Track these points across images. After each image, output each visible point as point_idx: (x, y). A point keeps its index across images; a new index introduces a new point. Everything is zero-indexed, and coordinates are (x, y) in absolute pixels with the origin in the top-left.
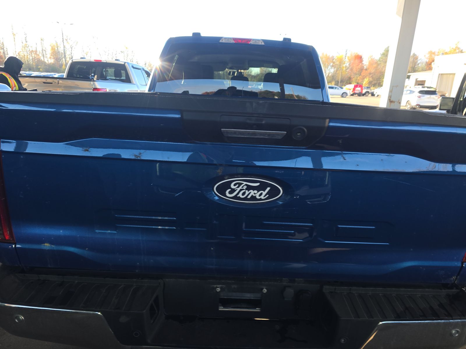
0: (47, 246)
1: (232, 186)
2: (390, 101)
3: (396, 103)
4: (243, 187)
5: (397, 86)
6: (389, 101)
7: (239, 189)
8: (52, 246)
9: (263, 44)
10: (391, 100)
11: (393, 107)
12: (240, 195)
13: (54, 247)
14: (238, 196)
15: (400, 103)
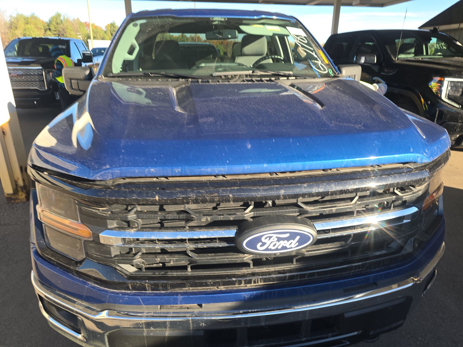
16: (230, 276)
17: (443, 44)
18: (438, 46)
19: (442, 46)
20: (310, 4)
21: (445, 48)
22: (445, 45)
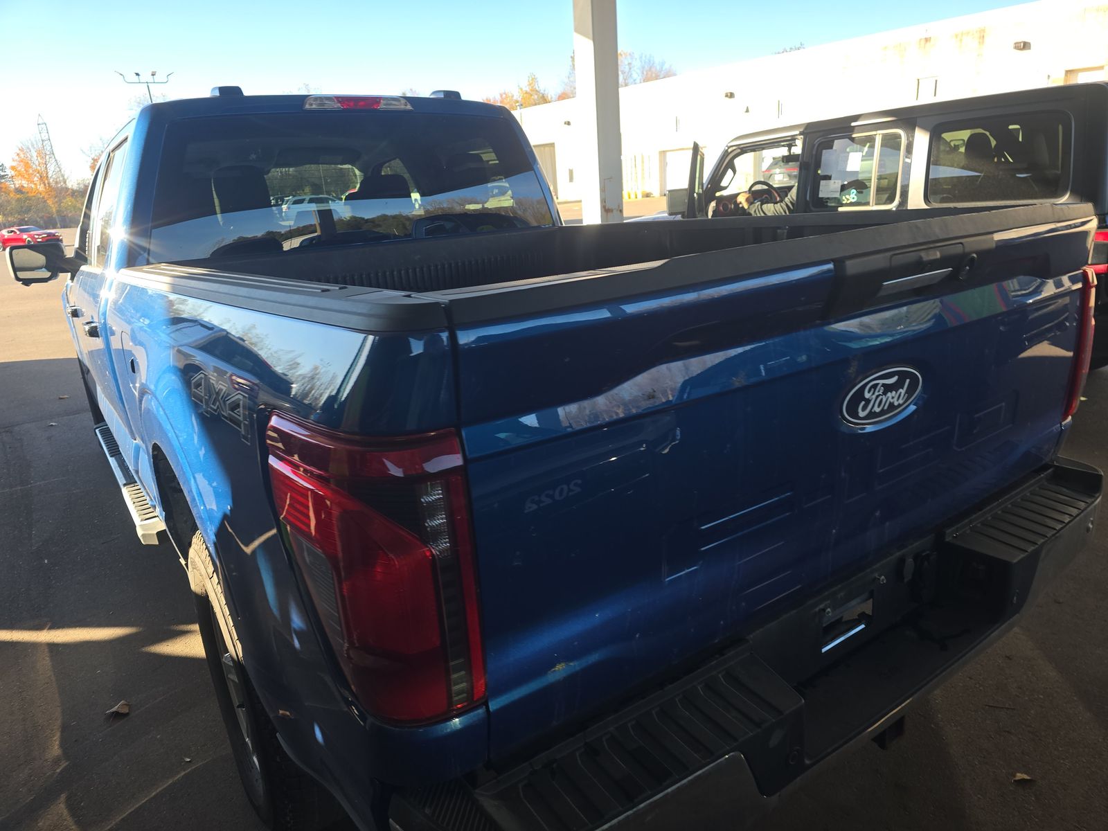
0: (561, 670)
1: (867, 395)
2: (606, 210)
3: (615, 211)
4: (879, 391)
5: (611, 178)
6: (603, 210)
7: (874, 397)
8: (571, 664)
9: (409, 107)
10: (607, 208)
11: (613, 220)
12: (877, 410)
13: (575, 666)
14: (873, 411)
15: (621, 211)
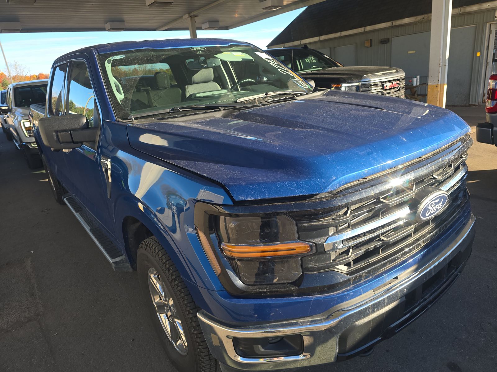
16: (402, 249)
17: (313, 58)
18: (309, 60)
19: (312, 59)
20: (161, 29)
21: (314, 61)
22: (314, 59)
